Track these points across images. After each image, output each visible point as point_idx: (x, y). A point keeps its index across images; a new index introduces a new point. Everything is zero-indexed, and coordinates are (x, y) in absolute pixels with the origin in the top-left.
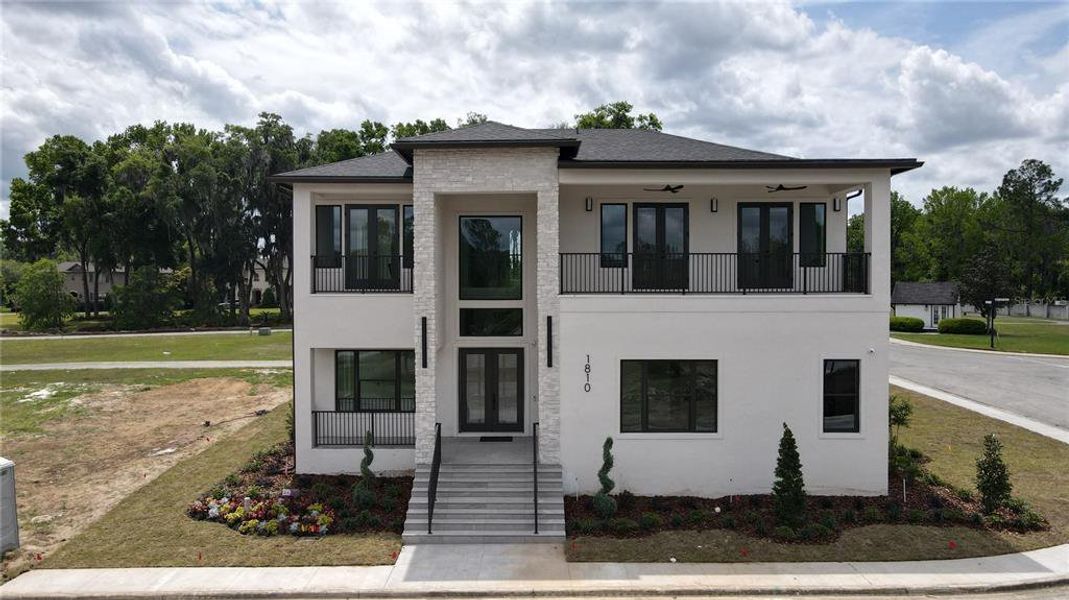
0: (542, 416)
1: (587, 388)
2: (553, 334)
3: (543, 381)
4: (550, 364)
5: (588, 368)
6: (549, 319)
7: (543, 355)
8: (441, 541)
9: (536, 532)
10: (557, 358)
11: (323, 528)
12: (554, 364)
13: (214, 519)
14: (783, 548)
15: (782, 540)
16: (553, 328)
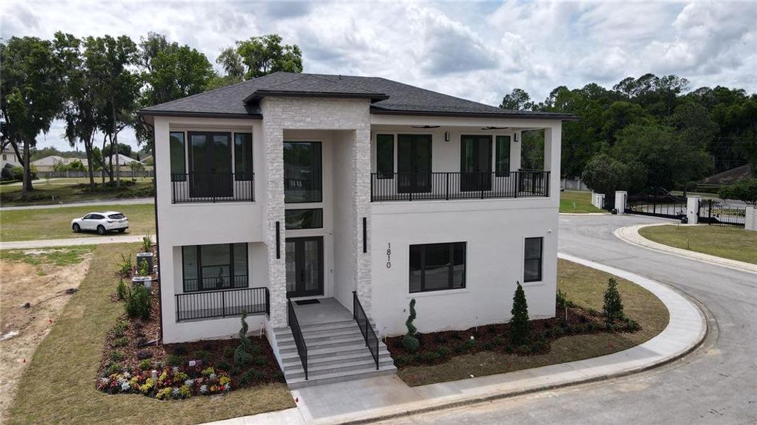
0: (359, 286)
1: (389, 265)
2: (367, 229)
3: (360, 262)
4: (365, 251)
5: (389, 251)
6: (365, 219)
7: (361, 245)
8: (315, 383)
9: (378, 369)
10: (370, 246)
11: (227, 386)
12: (367, 250)
13: (127, 392)
14: (526, 359)
15: (523, 354)
16: (367, 226)
